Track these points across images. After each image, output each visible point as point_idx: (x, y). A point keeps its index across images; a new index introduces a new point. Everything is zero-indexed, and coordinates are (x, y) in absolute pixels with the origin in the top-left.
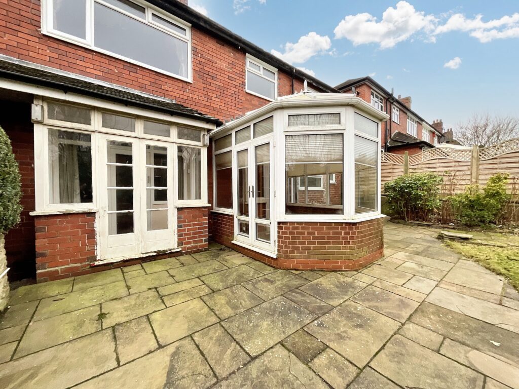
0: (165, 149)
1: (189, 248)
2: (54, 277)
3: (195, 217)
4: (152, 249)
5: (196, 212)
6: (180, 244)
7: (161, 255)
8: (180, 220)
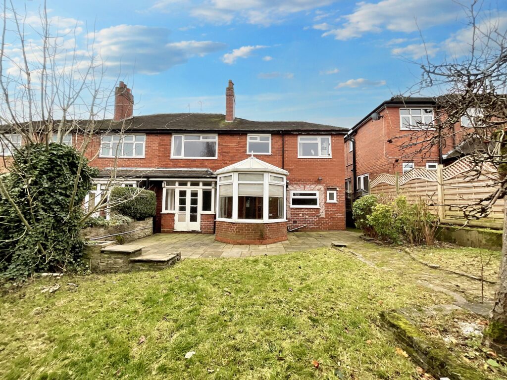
0: (197, 191)
1: (205, 231)
2: (165, 232)
3: (208, 218)
4: (191, 229)
5: (208, 217)
6: (201, 228)
7: (193, 232)
8: (201, 219)
